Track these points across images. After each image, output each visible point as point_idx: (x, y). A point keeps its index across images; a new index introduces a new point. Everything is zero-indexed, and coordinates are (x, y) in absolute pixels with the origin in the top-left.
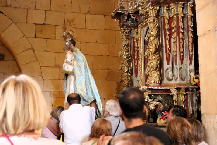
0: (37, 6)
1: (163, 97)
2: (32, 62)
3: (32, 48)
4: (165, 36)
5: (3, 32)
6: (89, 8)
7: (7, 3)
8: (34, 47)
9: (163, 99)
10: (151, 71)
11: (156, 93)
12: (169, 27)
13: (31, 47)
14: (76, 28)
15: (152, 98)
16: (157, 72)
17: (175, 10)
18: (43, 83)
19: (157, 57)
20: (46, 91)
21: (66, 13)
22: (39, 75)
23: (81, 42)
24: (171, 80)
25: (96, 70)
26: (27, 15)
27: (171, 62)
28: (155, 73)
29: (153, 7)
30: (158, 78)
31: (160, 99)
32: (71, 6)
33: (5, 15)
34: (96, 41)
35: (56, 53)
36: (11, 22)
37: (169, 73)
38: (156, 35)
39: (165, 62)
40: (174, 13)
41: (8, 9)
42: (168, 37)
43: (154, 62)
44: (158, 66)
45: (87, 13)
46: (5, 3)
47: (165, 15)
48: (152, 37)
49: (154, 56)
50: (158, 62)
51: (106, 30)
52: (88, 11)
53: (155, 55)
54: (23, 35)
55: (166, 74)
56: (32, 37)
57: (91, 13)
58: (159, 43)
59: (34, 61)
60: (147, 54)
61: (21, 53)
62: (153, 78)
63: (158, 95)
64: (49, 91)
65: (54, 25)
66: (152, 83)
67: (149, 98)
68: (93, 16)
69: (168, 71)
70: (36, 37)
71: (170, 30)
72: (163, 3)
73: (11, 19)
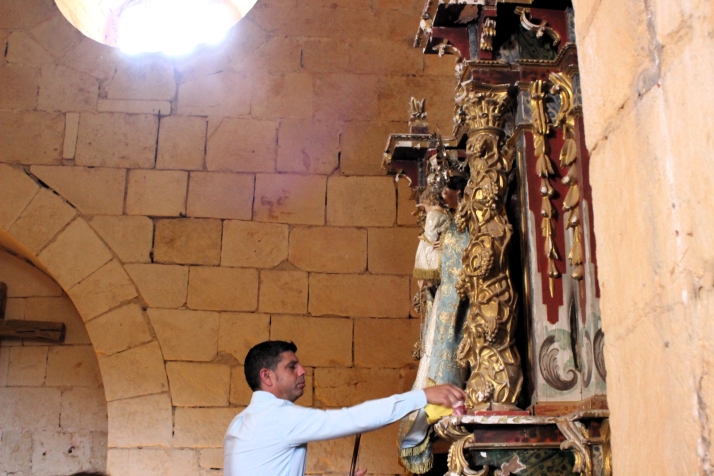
0: (159, 157)
1: (533, 460)
2: (136, 346)
3: (138, 299)
4: (536, 206)
5: (45, 247)
6: (339, 154)
7: (62, 152)
8: (144, 296)
9: (532, 470)
10: (477, 351)
11: (496, 445)
12: (550, 168)
13: (136, 295)
14: (291, 227)
15: (478, 463)
16: (501, 352)
17: (568, 97)
18: (173, 420)
19: (502, 293)
20: (182, 449)
21: (258, 176)
22: (160, 391)
23: (309, 273)
24: (566, 386)
25: (365, 371)
26: (126, 188)
27: (563, 312)
28: (494, 358)
29: (480, 95)
30: (506, 380)
31: (517, 471)
32: (276, 152)
33: (55, 192)
34: (363, 269)
35: (220, 312)
36: (73, 212)
37: (558, 357)
38: (495, 202)
39: (539, 311)
40: (565, 109)
41: (65, 171)
42: (546, 207)
43: (490, 313)
44: (509, 327)
45: (332, 173)
46: (56, 155)
47: (531, 122)
48: (481, 209)
49: (488, 286)
50: (507, 312)
51: (400, 226)
52: (335, 165)
53: (494, 283)
54: (110, 256)
55: (545, 360)
56: (138, 262)
57: (347, 172)
58: (509, 235)
59: (143, 344)
60: (464, 281)
61: (99, 316)
62: (488, 378)
63: (506, 452)
64: (192, 449)
65: (216, 219)
66: (480, 400)
67: (465, 464)
68: (351, 180)
69: (551, 348)
70: (153, 262)
71: (555, 176)
72: (525, 74)
73: (72, 206)
